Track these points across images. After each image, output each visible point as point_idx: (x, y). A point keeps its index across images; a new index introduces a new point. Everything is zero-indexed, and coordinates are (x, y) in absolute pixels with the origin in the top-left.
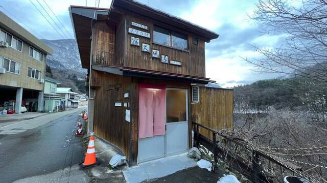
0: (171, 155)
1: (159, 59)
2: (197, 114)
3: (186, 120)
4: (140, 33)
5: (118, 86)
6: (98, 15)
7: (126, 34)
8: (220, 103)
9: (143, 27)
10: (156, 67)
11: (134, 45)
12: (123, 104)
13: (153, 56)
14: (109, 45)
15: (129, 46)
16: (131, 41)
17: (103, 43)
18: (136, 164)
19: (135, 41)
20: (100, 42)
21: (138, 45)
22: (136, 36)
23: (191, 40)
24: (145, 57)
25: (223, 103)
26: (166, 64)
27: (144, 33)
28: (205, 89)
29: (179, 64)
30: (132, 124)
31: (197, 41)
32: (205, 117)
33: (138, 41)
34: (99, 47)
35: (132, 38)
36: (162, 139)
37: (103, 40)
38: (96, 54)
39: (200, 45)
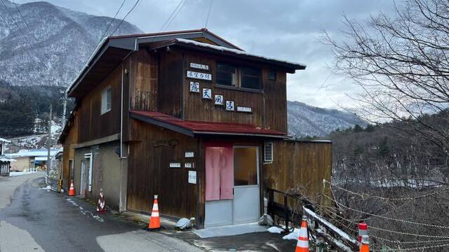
0: (239, 223)
1: (223, 107)
2: (273, 177)
3: (256, 183)
4: (199, 76)
5: (174, 143)
6: (140, 44)
7: (184, 80)
8: (309, 163)
9: (203, 67)
10: (220, 117)
11: (194, 92)
12: (182, 165)
13: (216, 103)
14: (151, 81)
15: (187, 95)
16: (190, 87)
17: (143, 80)
18: (203, 228)
19: (195, 87)
20: (140, 78)
21: (198, 91)
22: (195, 80)
23: (266, 75)
24: (206, 106)
25: (314, 163)
26: (232, 111)
27: (204, 75)
28: (285, 143)
29: (249, 110)
30: (198, 186)
31: (275, 75)
32: (285, 182)
33: (198, 86)
34: (138, 85)
35: (192, 83)
36: (229, 203)
37: (142, 75)
38: (135, 96)
39: (278, 80)
